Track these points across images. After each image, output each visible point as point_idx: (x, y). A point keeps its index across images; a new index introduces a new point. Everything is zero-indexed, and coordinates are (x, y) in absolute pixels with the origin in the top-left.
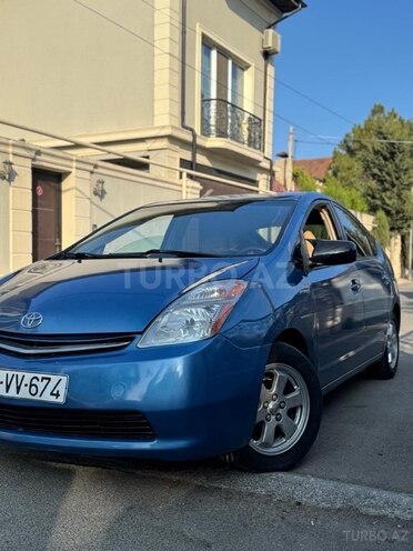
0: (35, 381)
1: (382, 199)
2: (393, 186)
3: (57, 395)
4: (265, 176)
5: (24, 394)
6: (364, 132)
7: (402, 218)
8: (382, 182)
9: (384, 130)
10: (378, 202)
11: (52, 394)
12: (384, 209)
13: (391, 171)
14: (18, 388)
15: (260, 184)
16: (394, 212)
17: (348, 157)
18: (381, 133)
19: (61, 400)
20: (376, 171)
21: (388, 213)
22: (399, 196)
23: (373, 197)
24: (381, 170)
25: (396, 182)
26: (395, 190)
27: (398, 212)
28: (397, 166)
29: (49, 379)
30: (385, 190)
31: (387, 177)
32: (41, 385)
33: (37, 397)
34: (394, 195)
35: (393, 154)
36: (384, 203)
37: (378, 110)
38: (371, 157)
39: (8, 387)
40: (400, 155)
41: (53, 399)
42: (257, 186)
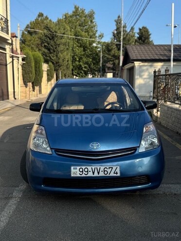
0: (106, 169)
1: (50, 57)
2: (54, 51)
3: (117, 173)
4: (9, 46)
5: (102, 174)
6: (36, 25)
7: (58, 65)
8: (49, 50)
9: (48, 26)
10: (48, 58)
11: (114, 173)
12: (51, 61)
13: (53, 44)
14: (98, 173)
15: (7, 50)
16: (55, 63)
17: (29, 35)
18: (47, 27)
19: (119, 175)
20: (46, 44)
21: (53, 63)
22: (57, 56)
23: (46, 56)
24: (48, 44)
25: (55, 50)
26: (55, 53)
27: (57, 63)
28: (55, 42)
29: (112, 168)
30: (51, 53)
31: (51, 47)
32: (109, 171)
33: (108, 175)
34: (55, 55)
35: (53, 37)
36: (51, 59)
37: (41, 15)
38: (44, 38)
39: (93, 173)
40: (56, 38)
41: (115, 175)
42: (6, 51)
